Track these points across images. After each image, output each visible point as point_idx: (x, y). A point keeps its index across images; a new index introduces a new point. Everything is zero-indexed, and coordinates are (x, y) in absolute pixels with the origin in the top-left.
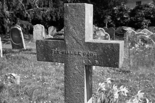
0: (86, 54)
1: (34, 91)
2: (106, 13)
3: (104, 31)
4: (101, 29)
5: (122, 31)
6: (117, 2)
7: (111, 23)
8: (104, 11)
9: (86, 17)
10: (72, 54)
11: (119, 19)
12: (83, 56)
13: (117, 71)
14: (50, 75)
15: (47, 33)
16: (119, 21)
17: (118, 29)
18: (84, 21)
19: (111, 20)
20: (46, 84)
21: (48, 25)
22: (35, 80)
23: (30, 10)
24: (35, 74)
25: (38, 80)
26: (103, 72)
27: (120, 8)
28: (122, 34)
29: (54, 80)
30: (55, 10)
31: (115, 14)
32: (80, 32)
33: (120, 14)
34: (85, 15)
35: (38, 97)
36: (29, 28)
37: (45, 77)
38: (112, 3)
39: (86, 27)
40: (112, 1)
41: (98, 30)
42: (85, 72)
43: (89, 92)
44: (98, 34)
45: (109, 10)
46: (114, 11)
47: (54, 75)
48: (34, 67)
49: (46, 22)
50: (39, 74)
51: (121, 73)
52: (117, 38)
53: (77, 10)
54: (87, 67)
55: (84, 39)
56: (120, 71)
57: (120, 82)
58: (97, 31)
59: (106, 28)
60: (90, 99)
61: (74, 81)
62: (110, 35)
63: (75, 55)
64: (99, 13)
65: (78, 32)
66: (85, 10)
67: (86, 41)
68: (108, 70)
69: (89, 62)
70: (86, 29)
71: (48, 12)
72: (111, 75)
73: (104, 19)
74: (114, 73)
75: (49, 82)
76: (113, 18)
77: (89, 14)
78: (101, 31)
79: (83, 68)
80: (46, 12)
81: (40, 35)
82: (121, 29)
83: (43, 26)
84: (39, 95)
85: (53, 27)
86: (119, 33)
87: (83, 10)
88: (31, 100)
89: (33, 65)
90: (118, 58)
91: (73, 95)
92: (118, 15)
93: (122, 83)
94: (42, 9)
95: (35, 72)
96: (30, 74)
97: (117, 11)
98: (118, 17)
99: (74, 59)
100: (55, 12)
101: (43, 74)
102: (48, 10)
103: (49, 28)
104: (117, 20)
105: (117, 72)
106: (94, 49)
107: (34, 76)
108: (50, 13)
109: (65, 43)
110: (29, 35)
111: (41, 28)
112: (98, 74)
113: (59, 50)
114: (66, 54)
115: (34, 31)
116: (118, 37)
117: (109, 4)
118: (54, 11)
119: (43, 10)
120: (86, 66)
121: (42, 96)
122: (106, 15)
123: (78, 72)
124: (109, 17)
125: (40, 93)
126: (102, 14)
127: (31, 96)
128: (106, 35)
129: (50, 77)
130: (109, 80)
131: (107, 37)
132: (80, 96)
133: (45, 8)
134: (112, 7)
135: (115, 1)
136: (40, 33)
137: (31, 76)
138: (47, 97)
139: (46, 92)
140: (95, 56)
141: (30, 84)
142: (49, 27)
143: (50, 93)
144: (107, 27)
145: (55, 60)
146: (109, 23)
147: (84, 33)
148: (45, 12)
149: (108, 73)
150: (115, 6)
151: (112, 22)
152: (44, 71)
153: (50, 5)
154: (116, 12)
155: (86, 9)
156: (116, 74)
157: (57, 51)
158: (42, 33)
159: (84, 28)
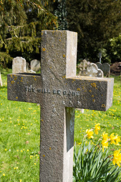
0: (67, 93)
1: (10, 137)
2: (100, 46)
3: (97, 67)
4: (93, 65)
5: (118, 68)
6: (114, 33)
7: (106, 58)
8: (98, 43)
9: (68, 47)
10: (50, 93)
11: (115, 53)
12: (62, 96)
13: (110, 115)
14: (29, 118)
15: (29, 67)
16: (116, 56)
17: (114, 65)
18: (65, 53)
19: (106, 54)
20: (24, 129)
21: (30, 58)
22: (11, 124)
23: (9, 39)
24: (12, 116)
25: (16, 123)
26: (93, 117)
27: (117, 40)
28: (119, 71)
29: (34, 125)
30: (39, 41)
31: (111, 47)
32: (60, 66)
33: (116, 47)
34: (66, 46)
35: (14, 144)
36: (7, 61)
37: (24, 121)
38: (108, 34)
39: (68, 60)
40: (109, 32)
41: (90, 66)
42: (65, 115)
43: (69, 140)
44: (89, 71)
45: (105, 42)
46: (110, 43)
47: (34, 118)
48: (12, 108)
49: (28, 54)
50: (17, 117)
51: (115, 118)
52: (113, 76)
53: (57, 38)
54: (68, 110)
55: (65, 75)
56: (114, 116)
57: (113, 129)
58: (88, 67)
59: (100, 63)
60: (70, 148)
61: (52, 126)
62: (104, 72)
63: (54, 94)
64: (92, 45)
65: (58, 66)
66: (66, 38)
67: (67, 77)
68: (99, 114)
69: (70, 103)
70: (67, 62)
71: (30, 42)
72: (103, 120)
73: (98, 53)
74: (107, 118)
75: (28, 127)
76: (109, 52)
77: (72, 44)
78: (93, 67)
79: (63, 110)
80: (28, 42)
81: (21, 69)
82: (118, 65)
83: (24, 59)
84: (15, 142)
85: (36, 60)
86: (115, 70)
87: (65, 39)
88: (6, 148)
89: (10, 105)
90: (105, 99)
91: (49, 143)
92: (115, 48)
93: (115, 130)
94: (23, 38)
95: (12, 114)
96: (7, 117)
97: (114, 44)
98: (114, 51)
99: (52, 99)
100: (39, 43)
101: (22, 116)
102: (30, 40)
103: (32, 62)
104: (113, 55)
105: (110, 117)
106: (77, 87)
107: (11, 118)
108: (32, 44)
109: (42, 79)
110: (7, 70)
111: (22, 61)
112: (87, 118)
113: (35, 87)
114: (42, 92)
115: (13, 65)
116: (114, 74)
117: (104, 35)
118: (37, 41)
119: (25, 40)
120: (66, 108)
121: (19, 143)
122: (100, 47)
123: (56, 115)
124: (104, 51)
125: (16, 140)
126: (96, 46)
127: (5, 143)
128: (99, 72)
129: (30, 121)
130: (98, 126)
131: (100, 74)
132: (58, 145)
133: (26, 38)
134: (107, 38)
135: (111, 32)
136: (21, 67)
137: (8, 118)
138: (25, 145)
139: (24, 139)
140: (77, 96)
141: (5, 128)
142: (31, 60)
143: (29, 140)
144: (102, 63)
145: (29, 100)
146: (103, 58)
147: (65, 67)
148: (26, 42)
149: (100, 118)
150: (112, 38)
151: (107, 56)
152: (23, 113)
153: (32, 34)
154: (112, 45)
155: (68, 37)
156: (109, 119)
157: (32, 89)
158: (23, 67)
159: (65, 61)
